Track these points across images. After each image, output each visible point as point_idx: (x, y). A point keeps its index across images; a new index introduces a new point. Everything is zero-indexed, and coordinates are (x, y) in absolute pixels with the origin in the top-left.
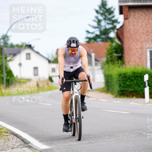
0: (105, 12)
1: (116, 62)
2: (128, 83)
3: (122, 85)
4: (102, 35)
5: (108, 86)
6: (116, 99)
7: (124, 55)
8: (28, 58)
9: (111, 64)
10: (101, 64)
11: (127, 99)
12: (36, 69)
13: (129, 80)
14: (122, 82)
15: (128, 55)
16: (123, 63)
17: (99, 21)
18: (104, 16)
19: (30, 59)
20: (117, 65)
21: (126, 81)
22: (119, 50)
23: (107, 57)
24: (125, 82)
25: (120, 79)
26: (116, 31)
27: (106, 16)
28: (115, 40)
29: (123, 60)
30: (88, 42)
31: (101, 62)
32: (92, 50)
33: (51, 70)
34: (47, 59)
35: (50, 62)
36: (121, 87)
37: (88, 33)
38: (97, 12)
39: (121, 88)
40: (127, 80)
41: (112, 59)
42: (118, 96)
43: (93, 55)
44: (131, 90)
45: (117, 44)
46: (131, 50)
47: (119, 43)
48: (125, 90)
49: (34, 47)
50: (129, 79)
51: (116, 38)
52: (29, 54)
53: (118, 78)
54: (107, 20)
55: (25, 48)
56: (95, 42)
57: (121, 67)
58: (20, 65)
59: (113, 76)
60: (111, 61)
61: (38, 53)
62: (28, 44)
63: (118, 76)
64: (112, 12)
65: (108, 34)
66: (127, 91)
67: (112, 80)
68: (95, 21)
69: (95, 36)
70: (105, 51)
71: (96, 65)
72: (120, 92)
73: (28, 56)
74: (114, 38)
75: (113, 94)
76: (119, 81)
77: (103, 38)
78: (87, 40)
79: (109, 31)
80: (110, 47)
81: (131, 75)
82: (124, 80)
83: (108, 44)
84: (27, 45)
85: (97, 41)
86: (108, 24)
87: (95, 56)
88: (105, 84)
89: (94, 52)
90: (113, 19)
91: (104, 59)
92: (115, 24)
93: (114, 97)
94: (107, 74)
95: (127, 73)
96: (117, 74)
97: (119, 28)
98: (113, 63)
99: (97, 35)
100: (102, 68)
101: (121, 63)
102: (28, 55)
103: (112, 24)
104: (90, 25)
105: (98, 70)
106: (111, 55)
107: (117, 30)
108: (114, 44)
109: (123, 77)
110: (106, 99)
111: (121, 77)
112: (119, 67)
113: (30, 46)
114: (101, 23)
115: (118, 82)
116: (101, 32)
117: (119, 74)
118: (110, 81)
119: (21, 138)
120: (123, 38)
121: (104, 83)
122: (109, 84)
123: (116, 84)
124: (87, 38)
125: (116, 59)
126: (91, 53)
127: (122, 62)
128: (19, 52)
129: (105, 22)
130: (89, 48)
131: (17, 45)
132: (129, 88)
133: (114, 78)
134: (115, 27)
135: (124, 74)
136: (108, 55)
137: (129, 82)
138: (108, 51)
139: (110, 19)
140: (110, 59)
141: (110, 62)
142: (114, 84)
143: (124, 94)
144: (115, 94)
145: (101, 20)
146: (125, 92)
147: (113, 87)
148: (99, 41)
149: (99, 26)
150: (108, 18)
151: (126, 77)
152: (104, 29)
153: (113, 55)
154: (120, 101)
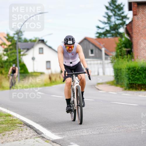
0: (115, 8)
1: (126, 56)
3: (131, 78)
4: (112, 30)
5: (118, 79)
6: (125, 91)
7: (133, 50)
8: (41, 52)
9: (121, 58)
10: (111, 58)
12: (48, 63)
13: (138, 74)
14: (131, 75)
15: (137, 50)
16: (132, 57)
17: (109, 17)
18: (114, 13)
19: (42, 53)
20: (126, 60)
21: (135, 75)
22: (128, 45)
23: (117, 52)
24: (134, 75)
25: (129, 72)
26: (125, 26)
27: (115, 12)
28: (124, 35)
29: (132, 54)
30: (98, 37)
31: (111, 56)
32: (102, 45)
36: (130, 80)
37: (98, 28)
38: (107, 8)
39: (130, 82)
41: (121, 54)
42: (127, 89)
43: (103, 49)
44: (140, 83)
45: (126, 39)
46: (140, 45)
47: (128, 38)
48: (134, 84)
49: (46, 42)
50: (138, 72)
51: (125, 33)
52: (42, 48)
53: (128, 72)
54: (117, 16)
55: (38, 43)
56: (105, 37)
57: (130, 61)
58: (33, 59)
59: (123, 70)
60: (121, 55)
61: (50, 47)
62: (41, 39)
63: (127, 70)
64: (122, 8)
65: (118, 29)
66: (136, 84)
67: (121, 73)
68: (105, 17)
69: (105, 32)
70: (115, 46)
71: (106, 59)
72: (129, 85)
73: (41, 51)
75: (122, 87)
76: (128, 74)
77: (113, 33)
78: (98, 35)
79: (118, 26)
80: (119, 42)
82: (132, 74)
83: (117, 39)
85: (107, 36)
86: (118, 19)
87: (105, 51)
88: (115, 77)
89: (104, 46)
90: (123, 15)
91: (114, 54)
92: (124, 20)
93: (123, 90)
94: (116, 68)
95: (135, 67)
97: (128, 24)
98: (122, 57)
99: (107, 31)
100: (112, 62)
101: (130, 58)
102: (41, 50)
103: (122, 20)
104: (100, 21)
105: (108, 63)
106: (121, 50)
107: (127, 25)
108: (124, 39)
109: (131, 71)
110: (115, 92)
111: (130, 71)
112: (128, 61)
113: (42, 41)
114: (111, 19)
115: (127, 76)
116: (111, 27)
117: (128, 68)
118: (119, 74)
119: (34, 129)
120: (132, 33)
121: (113, 76)
122: (118, 77)
123: (125, 77)
124: (98, 33)
125: (125, 53)
126: (102, 48)
127: (131, 56)
128: (32, 47)
129: (115, 18)
130: (100, 43)
131: (31, 40)
132: (137, 82)
133: (124, 72)
134: (124, 23)
135: (133, 68)
136: (117, 50)
138: (118, 46)
139: (119, 15)
140: (120, 54)
141: (120, 57)
142: (124, 78)
143: (133, 87)
144: (125, 87)
145: (111, 16)
146: (134, 86)
147: (122, 80)
148: (109, 36)
149: (109, 22)
150: (118, 14)
151: (134, 70)
152: (114, 25)
153: (122, 50)
154: (129, 94)
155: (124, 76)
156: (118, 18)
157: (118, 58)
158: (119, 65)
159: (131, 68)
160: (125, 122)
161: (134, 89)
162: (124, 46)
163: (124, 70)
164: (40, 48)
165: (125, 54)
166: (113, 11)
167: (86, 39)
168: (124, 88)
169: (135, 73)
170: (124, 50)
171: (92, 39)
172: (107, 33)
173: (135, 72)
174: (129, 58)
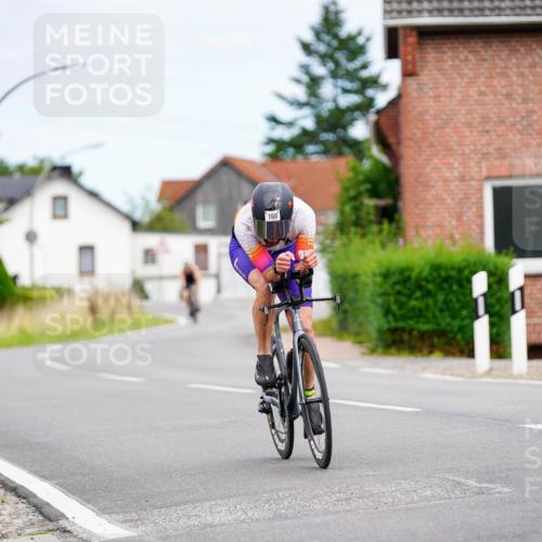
0: (336, 49)
1: (375, 228)
2: (413, 303)
3: (394, 308)
4: (325, 131)
5: (345, 312)
6: (372, 359)
7: (400, 204)
8: (60, 212)
9: (356, 234)
11: (412, 358)
12: (87, 254)
13: (418, 294)
14: (392, 299)
15: (417, 205)
16: (399, 232)
17: (314, 83)
18: (331, 65)
19: (65, 216)
20: (377, 240)
21: (409, 297)
22: (383, 187)
23: (342, 212)
24: (403, 299)
25: (387, 287)
26: (372, 117)
27: (337, 63)
28: (369, 148)
29: (399, 221)
30: (274, 157)
33: (140, 257)
34: (127, 217)
35: (136, 226)
36: (391, 318)
37: (273, 124)
38: (306, 48)
39: (389, 322)
40: (414, 292)
41: (358, 218)
42: (380, 350)
44: (425, 327)
45: (377, 162)
46: (427, 186)
47: (384, 159)
48: (403, 330)
49: (81, 174)
50: (419, 287)
51: (373, 141)
52: (65, 199)
53: (381, 286)
54: (341, 77)
55: (49, 178)
56: (300, 158)
57: (391, 246)
58: (31, 237)
59: (363, 278)
60: (357, 224)
61: (93, 195)
62: (59, 162)
63: (379, 279)
64: (361, 50)
65: (345, 128)
66: (410, 331)
67: (357, 291)
68: (298, 81)
69: (299, 136)
70: (335, 189)
72: (388, 336)
73: (60, 207)
74: (367, 140)
75: (360, 343)
76: (383, 294)
77: (327, 141)
78: (270, 148)
79: (348, 117)
80: (351, 174)
81: (425, 273)
82: (399, 293)
83: (344, 165)
84: (55, 168)
85: (307, 154)
86: (345, 91)
90: (364, 74)
91: (331, 219)
92: (370, 92)
93: (364, 354)
94: (339, 272)
95: (410, 269)
96: (377, 271)
97: (385, 108)
98: (359, 230)
99: (305, 132)
101: (389, 231)
102: (60, 203)
103: (360, 91)
104: (281, 97)
106: (357, 203)
107: (378, 112)
108: (367, 165)
109: (395, 284)
111: (390, 281)
112: (383, 246)
113: (65, 172)
114: (319, 88)
115: (379, 300)
116: (319, 120)
117: (384, 270)
118: (351, 295)
119: (32, 500)
122: (346, 306)
123: (372, 306)
124: (271, 141)
125: (372, 217)
127: (394, 226)
128: (28, 193)
129: (336, 86)
131: (21, 168)
132: (417, 322)
133: (366, 285)
134: (370, 102)
135: (402, 271)
136: (343, 204)
137: (416, 299)
138: (346, 189)
139: (351, 76)
140: (353, 218)
141: (353, 229)
142: (367, 308)
143: (402, 342)
144: (369, 341)
145: (322, 78)
146: (406, 337)
147: (361, 317)
148: (313, 154)
149: (313, 101)
150: (347, 71)
151: (406, 280)
152: (330, 111)
153: (362, 204)
154: (386, 368)
155: (367, 303)
156: (348, 85)
157: (348, 234)
158: (348, 258)
159: (393, 274)
160: (370, 473)
161: (404, 349)
162: (367, 190)
163: (368, 280)
164: (56, 199)
165: (370, 222)
166: (329, 60)
167: (226, 164)
168: (369, 345)
169: (409, 289)
170: (368, 206)
171: (251, 163)
172: (305, 139)
173: (408, 285)
174: (385, 233)
